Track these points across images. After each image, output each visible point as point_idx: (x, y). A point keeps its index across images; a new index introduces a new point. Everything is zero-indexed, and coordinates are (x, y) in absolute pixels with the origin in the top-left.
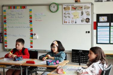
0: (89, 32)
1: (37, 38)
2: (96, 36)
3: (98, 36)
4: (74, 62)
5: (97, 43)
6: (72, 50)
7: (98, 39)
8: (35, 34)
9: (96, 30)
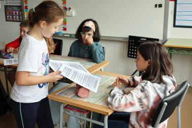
0: (160, 6)
1: (73, 15)
2: (173, 13)
3: (177, 13)
4: (131, 57)
5: (175, 26)
6: (130, 36)
7: (177, 18)
8: (70, 9)
9: (173, 2)
